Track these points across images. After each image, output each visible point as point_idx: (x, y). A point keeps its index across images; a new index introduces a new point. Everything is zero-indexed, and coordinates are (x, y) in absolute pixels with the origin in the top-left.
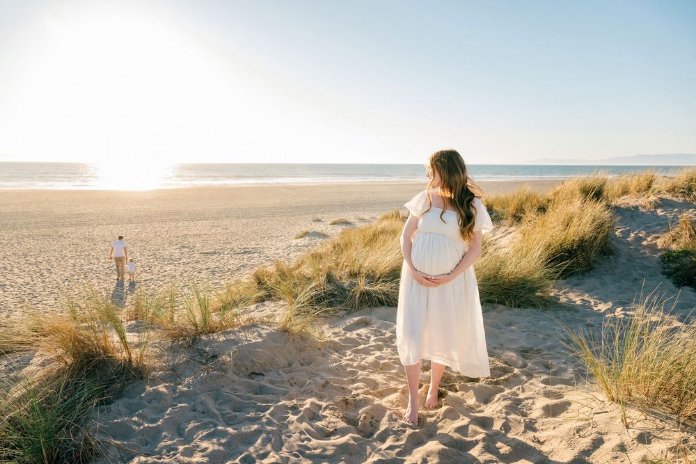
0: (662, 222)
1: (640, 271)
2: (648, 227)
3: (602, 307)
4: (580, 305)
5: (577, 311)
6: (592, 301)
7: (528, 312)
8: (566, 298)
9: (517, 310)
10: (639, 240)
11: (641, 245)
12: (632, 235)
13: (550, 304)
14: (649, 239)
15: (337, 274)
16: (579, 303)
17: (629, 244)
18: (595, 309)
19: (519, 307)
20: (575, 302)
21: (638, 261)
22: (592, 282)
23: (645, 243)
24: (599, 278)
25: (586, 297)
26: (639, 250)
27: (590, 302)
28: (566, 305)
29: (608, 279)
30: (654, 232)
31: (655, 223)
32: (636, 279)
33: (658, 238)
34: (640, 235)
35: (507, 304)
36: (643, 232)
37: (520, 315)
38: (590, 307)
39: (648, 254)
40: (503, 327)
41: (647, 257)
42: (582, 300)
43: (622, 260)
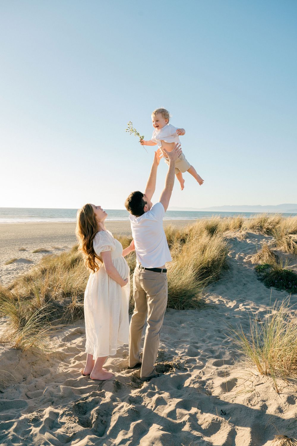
0: (251, 247)
1: (246, 279)
2: (244, 250)
3: (231, 304)
4: (219, 304)
5: (218, 309)
6: (224, 301)
7: (189, 312)
8: (209, 300)
9: (183, 312)
10: (241, 259)
11: (243, 262)
12: (237, 256)
13: (201, 305)
14: (246, 258)
16: (217, 302)
17: (236, 262)
18: (228, 306)
19: (184, 309)
20: (215, 302)
21: (243, 272)
22: (221, 287)
23: (245, 260)
24: (224, 285)
25: (220, 298)
26: (242, 265)
27: (223, 302)
28: (211, 305)
29: (229, 285)
30: (248, 254)
31: (248, 248)
32: (244, 284)
33: (251, 257)
34: (241, 255)
35: (175, 307)
36: (242, 254)
37: (186, 315)
38: (224, 305)
39: (248, 268)
40: (177, 325)
41: (248, 269)
42: (219, 300)
43: (235, 272)
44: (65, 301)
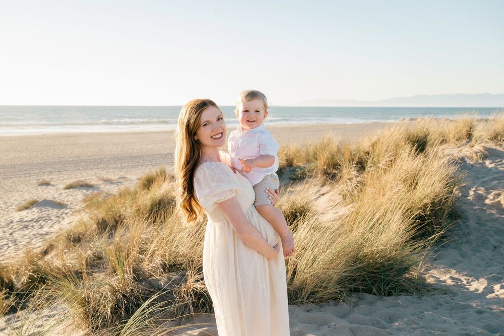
0: (496, 176)
1: (496, 237)
2: (484, 182)
3: (478, 286)
4: (454, 285)
5: (455, 294)
6: (463, 278)
7: (402, 300)
8: (433, 277)
9: (390, 299)
10: (480, 198)
11: (485, 205)
12: (472, 193)
13: (420, 288)
14: (491, 196)
15: (146, 266)
16: (449, 282)
17: (471, 204)
18: (472, 288)
19: (390, 294)
20: (444, 282)
21: (488, 223)
22: (452, 253)
23: (487, 201)
24: (456, 248)
25: (453, 273)
26: (485, 211)
27: (460, 280)
28: (438, 287)
29: (465, 248)
30: (493, 188)
31: (490, 177)
32: (495, 247)
33: (499, 195)
34: (480, 192)
35: (374, 290)
36: (482, 188)
37: (397, 305)
38: (463, 286)
39: (498, 216)
40: (387, 324)
41: (498, 218)
42: (452, 278)
43: (472, 223)
44: (169, 279)
